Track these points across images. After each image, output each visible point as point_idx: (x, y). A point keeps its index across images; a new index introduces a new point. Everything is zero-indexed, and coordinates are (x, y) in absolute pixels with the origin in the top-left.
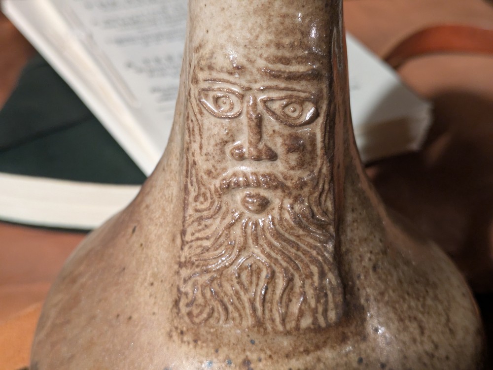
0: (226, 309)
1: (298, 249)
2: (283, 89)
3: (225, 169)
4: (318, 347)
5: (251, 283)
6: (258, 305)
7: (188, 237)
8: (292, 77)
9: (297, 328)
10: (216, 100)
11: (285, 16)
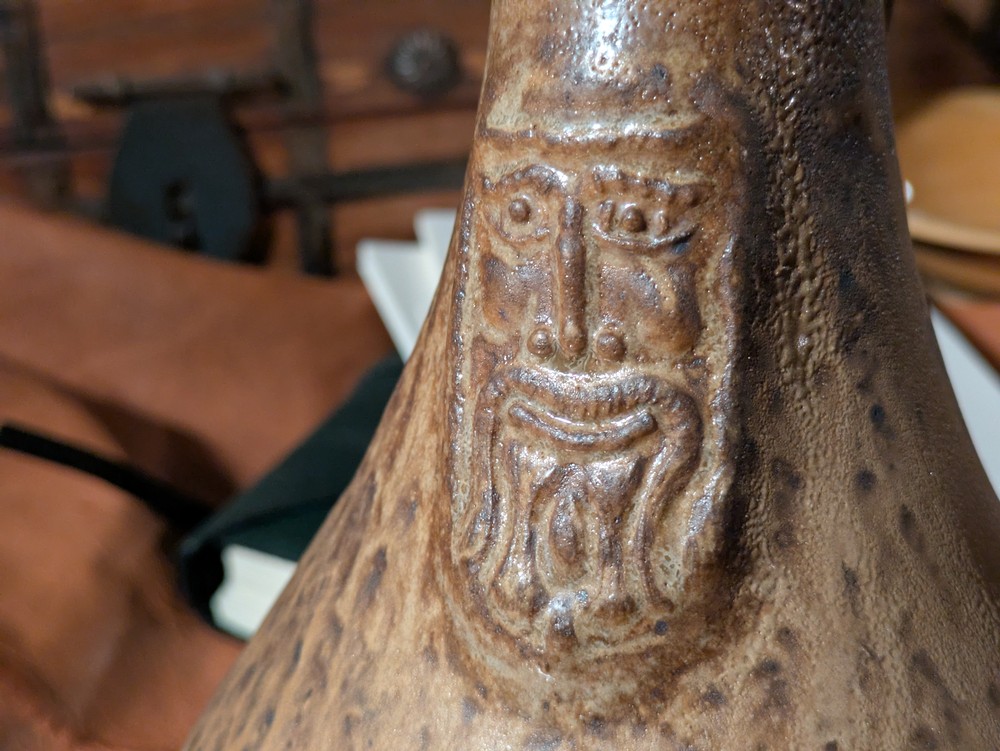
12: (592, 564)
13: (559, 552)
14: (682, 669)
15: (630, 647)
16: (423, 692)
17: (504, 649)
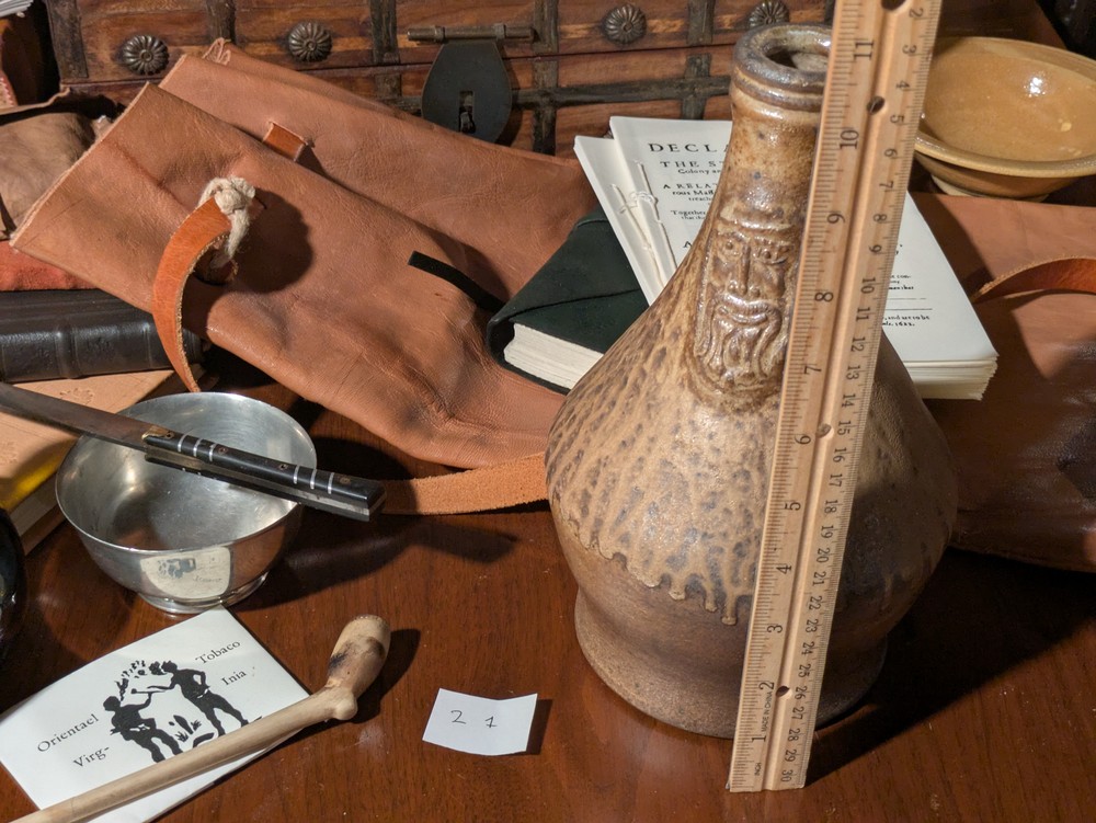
12: (742, 361)
13: (731, 356)
14: (767, 396)
15: (752, 388)
16: (678, 398)
17: (710, 386)
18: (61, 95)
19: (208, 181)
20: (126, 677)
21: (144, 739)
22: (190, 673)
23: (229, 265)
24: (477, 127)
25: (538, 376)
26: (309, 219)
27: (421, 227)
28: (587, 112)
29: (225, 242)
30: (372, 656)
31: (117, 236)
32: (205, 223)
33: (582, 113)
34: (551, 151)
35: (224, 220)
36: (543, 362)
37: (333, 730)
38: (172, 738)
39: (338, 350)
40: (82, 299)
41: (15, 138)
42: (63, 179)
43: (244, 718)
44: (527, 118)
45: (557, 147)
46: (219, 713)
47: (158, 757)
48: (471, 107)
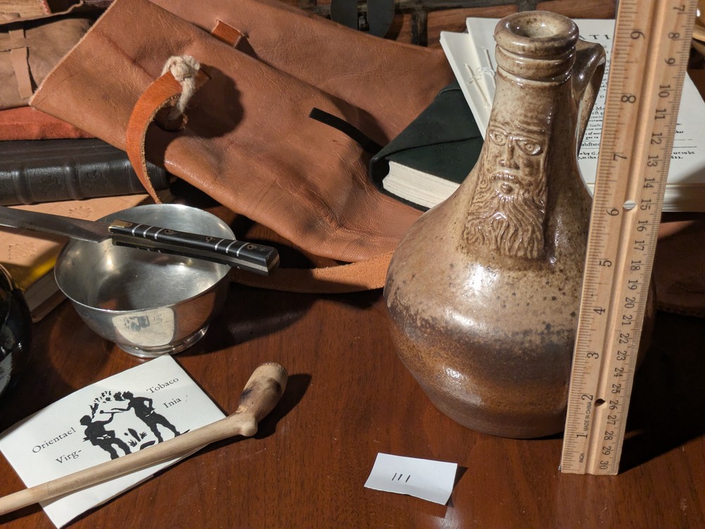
0: (484, 238)
1: (523, 216)
2: (525, 136)
3: (495, 170)
4: (525, 269)
5: (497, 228)
6: (499, 239)
7: (475, 201)
8: (530, 132)
9: (516, 255)
10: (496, 136)
11: (531, 103)
18: (77, 5)
19: (167, 59)
20: (97, 402)
21: (106, 445)
22: (142, 399)
23: (181, 117)
24: (370, 27)
25: (407, 199)
26: (241, 86)
27: (323, 93)
28: (449, 15)
29: (178, 101)
30: (272, 391)
31: (103, 97)
32: (163, 87)
33: (446, 16)
34: (424, 44)
35: (178, 85)
36: (410, 189)
37: (241, 442)
38: (125, 444)
39: (259, 179)
40: (87, 144)
41: (43, 35)
42: (65, 57)
43: (178, 431)
44: (407, 20)
45: (429, 41)
46: (160, 427)
47: (114, 455)
48: (365, 12)
